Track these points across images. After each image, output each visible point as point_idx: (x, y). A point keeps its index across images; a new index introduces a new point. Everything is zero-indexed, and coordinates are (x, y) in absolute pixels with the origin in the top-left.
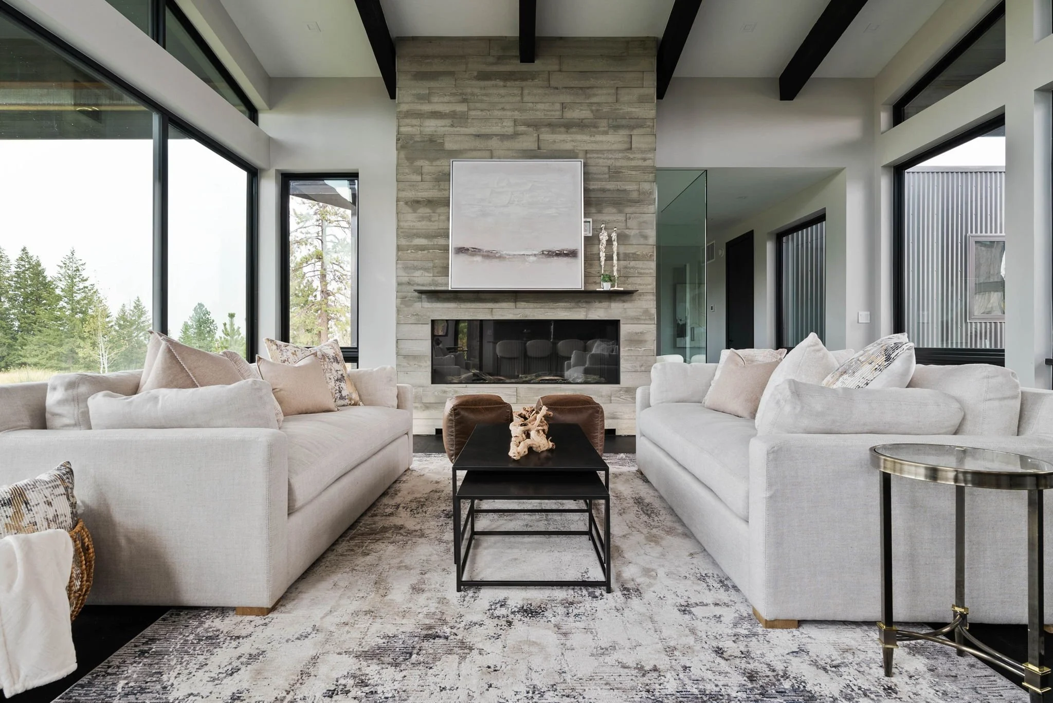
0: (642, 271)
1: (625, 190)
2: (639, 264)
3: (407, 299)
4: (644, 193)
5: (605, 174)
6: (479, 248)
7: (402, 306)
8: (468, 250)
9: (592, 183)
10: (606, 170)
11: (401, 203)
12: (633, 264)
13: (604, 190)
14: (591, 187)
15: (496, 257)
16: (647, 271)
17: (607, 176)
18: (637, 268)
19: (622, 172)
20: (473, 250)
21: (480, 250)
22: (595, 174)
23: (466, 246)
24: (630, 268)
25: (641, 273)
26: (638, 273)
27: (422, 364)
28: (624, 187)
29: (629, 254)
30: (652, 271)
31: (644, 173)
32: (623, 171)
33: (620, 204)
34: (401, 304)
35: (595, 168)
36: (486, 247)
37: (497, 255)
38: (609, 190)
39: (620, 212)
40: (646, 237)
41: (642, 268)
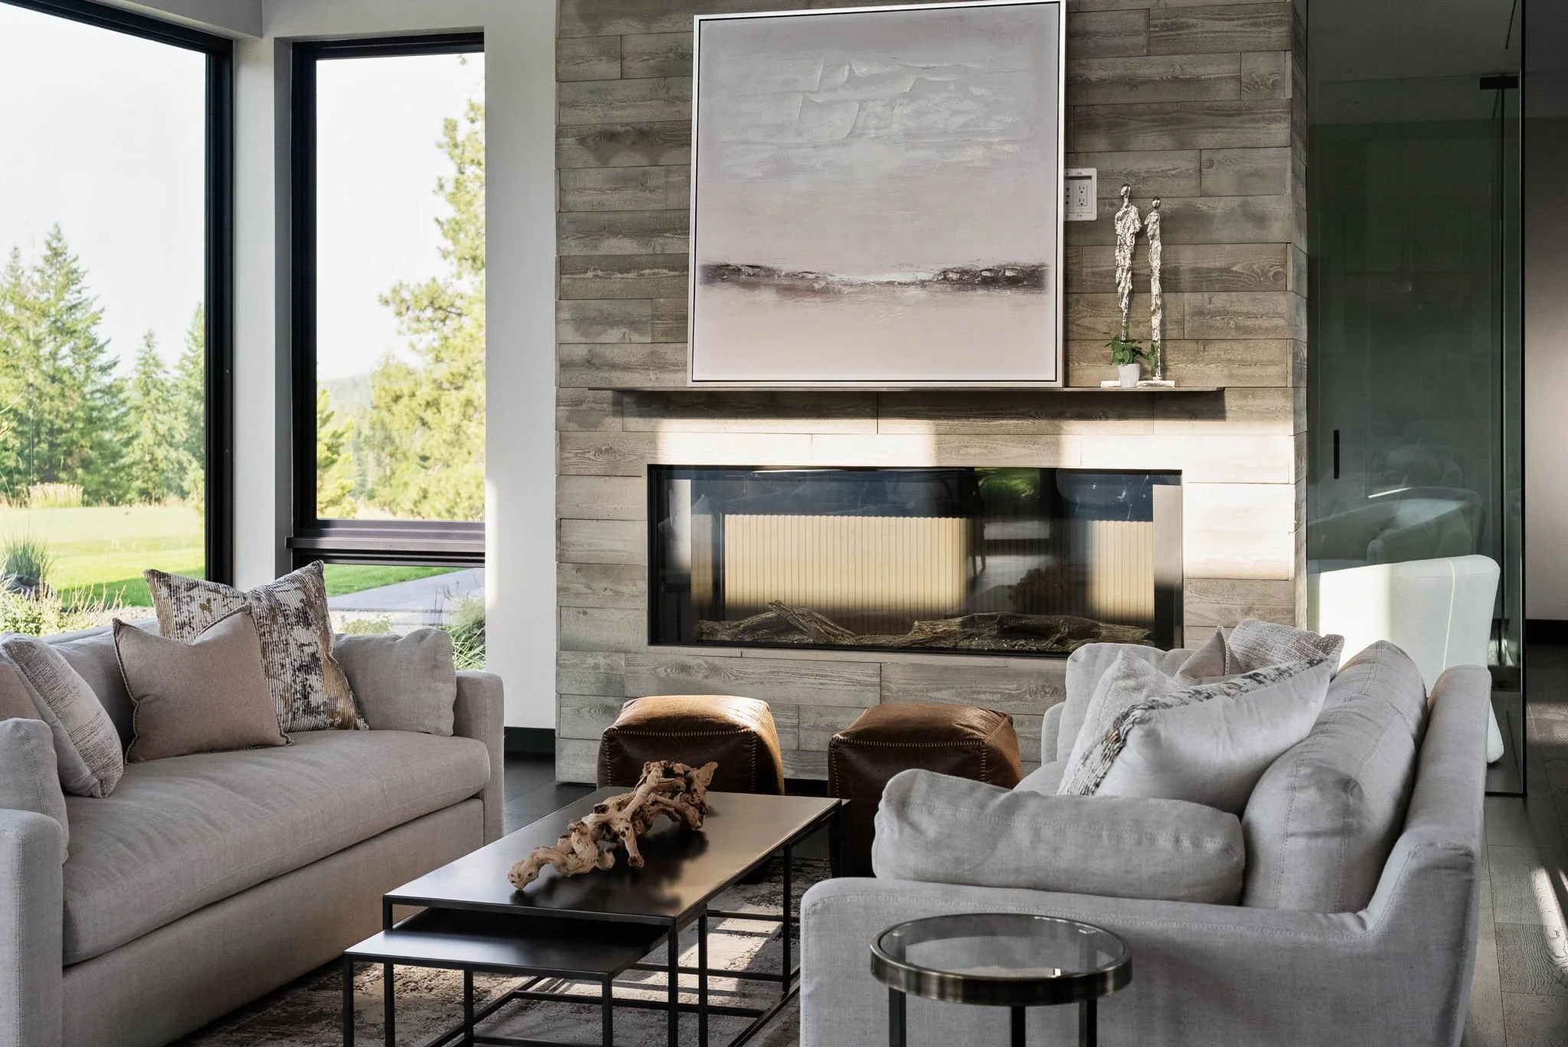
0: (1248, 322)
1: (1197, 80)
2: (1242, 302)
3: (584, 407)
4: (1255, 86)
5: (1137, 33)
6: (769, 265)
7: (573, 426)
8: (737, 270)
9: (1095, 62)
10: (1139, 20)
11: (570, 140)
12: (1220, 300)
13: (1132, 83)
14: (1094, 75)
15: (812, 291)
16: (1265, 323)
17: (1142, 40)
18: (1236, 314)
19: (1188, 27)
20: (751, 271)
21: (770, 272)
22: (1107, 34)
23: (735, 260)
24: (1214, 314)
25: (1246, 330)
26: (1238, 327)
27: (624, 589)
28: (1191, 71)
29: (1209, 271)
30: (1280, 322)
31: (1254, 25)
32: (1191, 21)
33: (1181, 121)
34: (569, 420)
35: (1104, 18)
36: (786, 266)
37: (817, 286)
38: (1147, 82)
39: (1182, 145)
40: (1260, 220)
41: (1248, 315)
